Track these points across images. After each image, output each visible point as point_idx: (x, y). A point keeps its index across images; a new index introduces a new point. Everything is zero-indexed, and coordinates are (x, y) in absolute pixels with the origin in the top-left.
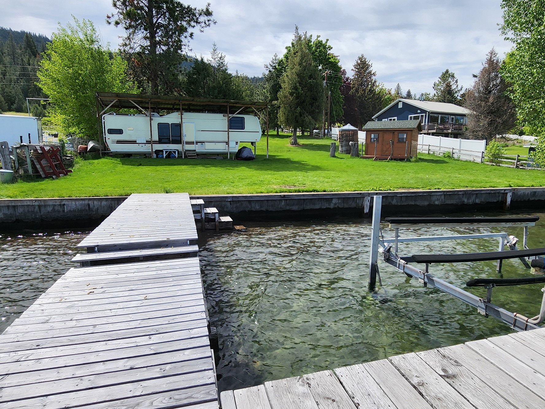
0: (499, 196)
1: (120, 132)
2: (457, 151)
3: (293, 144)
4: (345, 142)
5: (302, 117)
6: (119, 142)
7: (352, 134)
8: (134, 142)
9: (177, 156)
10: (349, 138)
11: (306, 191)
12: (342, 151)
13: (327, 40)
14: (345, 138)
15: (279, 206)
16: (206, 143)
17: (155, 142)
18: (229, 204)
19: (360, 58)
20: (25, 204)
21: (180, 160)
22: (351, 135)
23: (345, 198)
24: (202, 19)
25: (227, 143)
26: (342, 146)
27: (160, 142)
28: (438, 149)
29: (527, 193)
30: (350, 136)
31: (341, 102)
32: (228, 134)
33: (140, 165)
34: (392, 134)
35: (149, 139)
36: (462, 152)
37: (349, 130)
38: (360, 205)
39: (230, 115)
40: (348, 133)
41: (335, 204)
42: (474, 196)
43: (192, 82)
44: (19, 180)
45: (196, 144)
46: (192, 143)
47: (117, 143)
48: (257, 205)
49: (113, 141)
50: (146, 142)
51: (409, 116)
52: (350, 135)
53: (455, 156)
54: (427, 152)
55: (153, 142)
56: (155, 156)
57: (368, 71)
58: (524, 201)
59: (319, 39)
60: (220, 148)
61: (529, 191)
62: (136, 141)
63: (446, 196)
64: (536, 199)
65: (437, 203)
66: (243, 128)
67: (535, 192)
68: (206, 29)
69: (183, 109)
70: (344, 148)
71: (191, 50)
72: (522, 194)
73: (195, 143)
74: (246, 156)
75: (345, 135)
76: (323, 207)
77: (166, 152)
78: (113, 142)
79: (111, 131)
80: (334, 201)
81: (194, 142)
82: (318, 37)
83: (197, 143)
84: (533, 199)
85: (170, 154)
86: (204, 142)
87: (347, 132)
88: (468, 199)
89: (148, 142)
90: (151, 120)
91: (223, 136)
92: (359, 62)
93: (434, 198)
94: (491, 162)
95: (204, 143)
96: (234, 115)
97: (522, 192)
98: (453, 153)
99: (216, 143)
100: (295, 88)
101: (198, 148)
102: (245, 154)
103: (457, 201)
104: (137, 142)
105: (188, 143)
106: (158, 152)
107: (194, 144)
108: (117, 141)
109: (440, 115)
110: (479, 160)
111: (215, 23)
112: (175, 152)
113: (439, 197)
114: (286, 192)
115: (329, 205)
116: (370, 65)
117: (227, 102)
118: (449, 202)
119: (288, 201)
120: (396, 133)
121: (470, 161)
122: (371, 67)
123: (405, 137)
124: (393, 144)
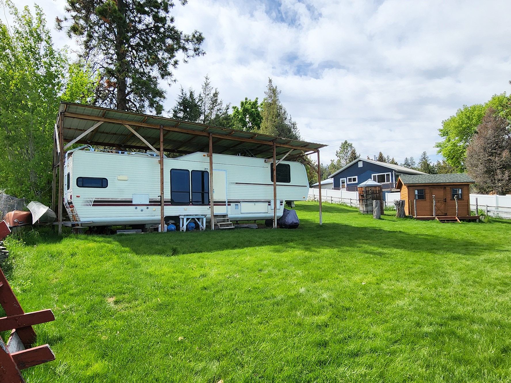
1: (102, 183)
2: (493, 209)
4: (370, 200)
6: (98, 203)
8: (128, 203)
10: (376, 196)
12: (367, 212)
14: (370, 196)
16: (242, 204)
22: (377, 191)
26: (367, 206)
27: (173, 202)
30: (376, 193)
32: (275, 189)
34: (443, 190)
36: (500, 209)
37: (375, 186)
40: (375, 189)
45: (228, 205)
46: (223, 203)
47: (93, 205)
49: (87, 201)
50: (150, 202)
51: (372, 175)
52: (376, 192)
53: (491, 214)
55: (165, 202)
60: (260, 210)
62: (131, 202)
66: (289, 181)
70: (370, 208)
71: (175, 81)
73: (227, 203)
75: (370, 191)
78: (87, 203)
79: (83, 182)
81: (225, 202)
83: (230, 203)
86: (239, 202)
87: (373, 188)
89: (153, 203)
90: (162, 162)
95: (239, 204)
98: (488, 211)
99: (256, 204)
101: (232, 212)
104: (133, 203)
105: (216, 204)
107: (225, 205)
108: (95, 202)
111: (203, 54)
123: (460, 192)
124: (446, 201)
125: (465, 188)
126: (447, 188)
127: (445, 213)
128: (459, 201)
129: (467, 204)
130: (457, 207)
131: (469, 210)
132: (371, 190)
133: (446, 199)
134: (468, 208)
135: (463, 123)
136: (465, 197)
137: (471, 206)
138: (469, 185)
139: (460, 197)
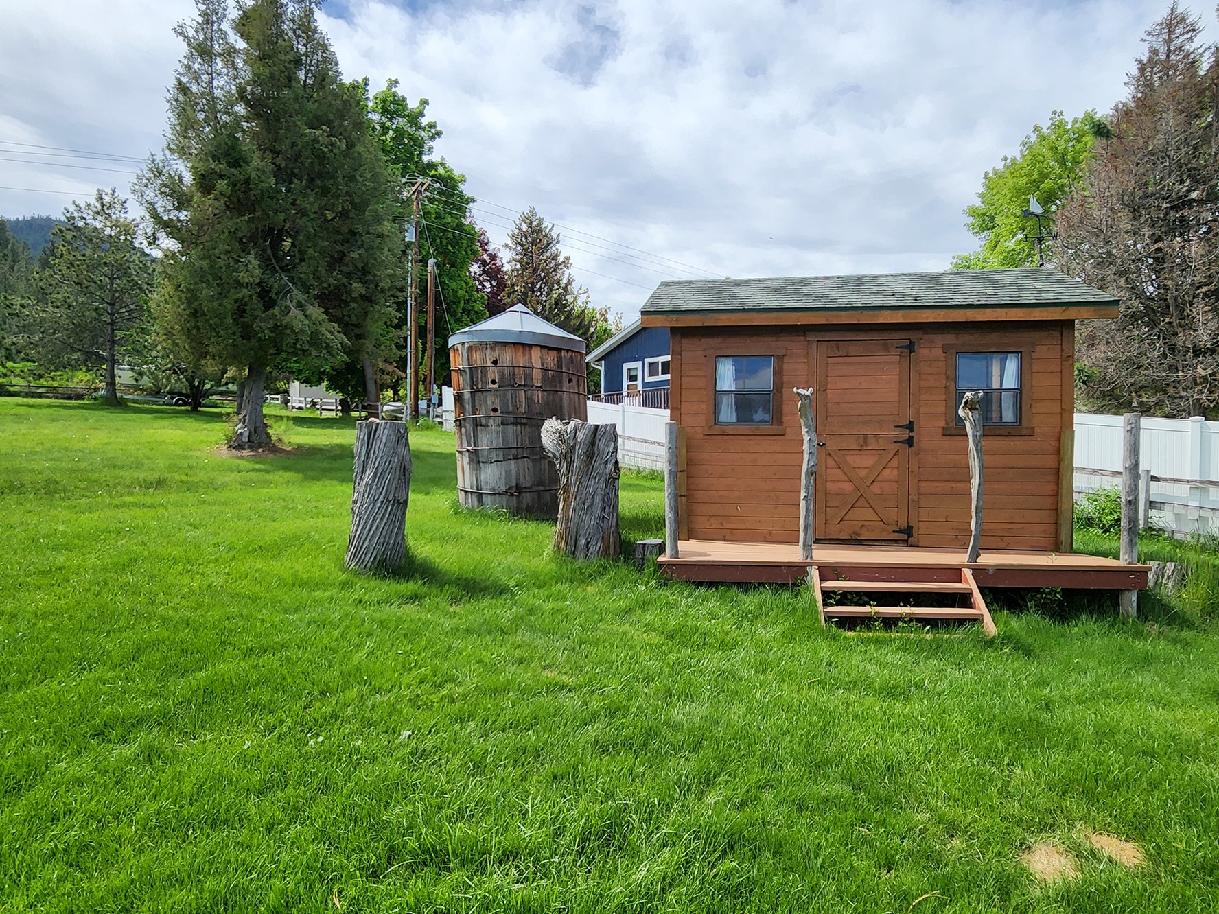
3: (240, 447)
4: (495, 426)
5: (276, 311)
7: (545, 370)
10: (529, 400)
12: (480, 496)
14: (492, 401)
19: (526, 218)
22: (537, 374)
26: (476, 458)
30: (529, 386)
37: (522, 345)
40: (519, 359)
52: (529, 377)
57: (548, 254)
70: (492, 476)
75: (493, 374)
87: (507, 357)
92: (524, 227)
116: (555, 237)
120: (932, 349)
122: (558, 242)
123: (1010, 381)
124: (910, 442)
125: (1045, 349)
126: (923, 352)
127: (904, 526)
128: (994, 443)
129: (1050, 461)
130: (974, 491)
131: (1065, 506)
132: (495, 362)
133: (910, 427)
134: (1057, 494)
135: (1043, 176)
136: (1041, 416)
137: (1077, 477)
138: (1071, 323)
139: (1008, 416)
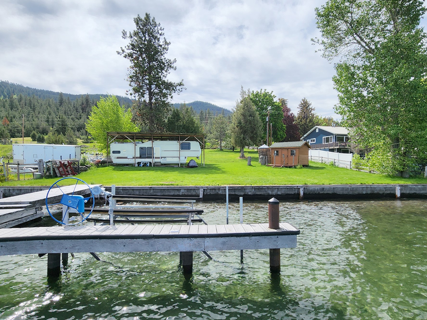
0: (295, 190)
1: (119, 152)
2: (337, 161)
3: (241, 158)
5: (245, 140)
6: (118, 158)
7: (265, 150)
8: (126, 158)
9: (149, 165)
10: (264, 153)
11: (167, 185)
12: (260, 162)
13: (272, 92)
14: (261, 153)
15: (150, 193)
16: (167, 158)
17: (137, 158)
18: (122, 191)
19: (303, 100)
20: (25, 188)
21: (151, 168)
23: (189, 189)
24: (178, 88)
25: (179, 158)
27: (140, 157)
28: (327, 159)
29: (316, 189)
31: (284, 129)
32: (180, 152)
33: (122, 170)
34: (286, 151)
35: (134, 157)
36: (340, 161)
38: (198, 193)
39: (181, 142)
40: (263, 150)
41: (183, 193)
42: (276, 190)
43: (171, 122)
44: (44, 178)
46: (159, 158)
48: (137, 192)
49: (115, 157)
51: (323, 137)
53: (336, 164)
54: (321, 162)
56: (137, 165)
58: (316, 194)
59: (266, 91)
60: (175, 160)
61: (319, 188)
63: (256, 190)
64: (325, 193)
65: (249, 193)
66: (189, 148)
67: (323, 188)
68: (181, 93)
69: (154, 139)
72: (313, 189)
74: (191, 165)
76: (175, 194)
77: (143, 163)
79: (114, 152)
80: (182, 191)
82: (265, 90)
83: (162, 158)
84: (322, 192)
85: (145, 165)
86: (165, 157)
88: (272, 192)
89: (134, 158)
90: (136, 145)
91: (176, 154)
92: (303, 102)
93: (247, 191)
94: (356, 168)
96: (184, 142)
97: (313, 188)
98: (335, 163)
99: (173, 158)
100: (240, 123)
101: (163, 161)
102: (191, 164)
103: (264, 192)
104: (128, 158)
105: (156, 158)
106: (139, 163)
109: (345, 137)
110: (349, 167)
112: (148, 163)
113: (251, 190)
114: (155, 185)
115: (179, 193)
117: (179, 134)
118: (258, 193)
119: (154, 190)
120: (289, 150)
121: (344, 168)
124: (288, 157)
125: (297, 150)
129: (298, 158)
136: (297, 155)
